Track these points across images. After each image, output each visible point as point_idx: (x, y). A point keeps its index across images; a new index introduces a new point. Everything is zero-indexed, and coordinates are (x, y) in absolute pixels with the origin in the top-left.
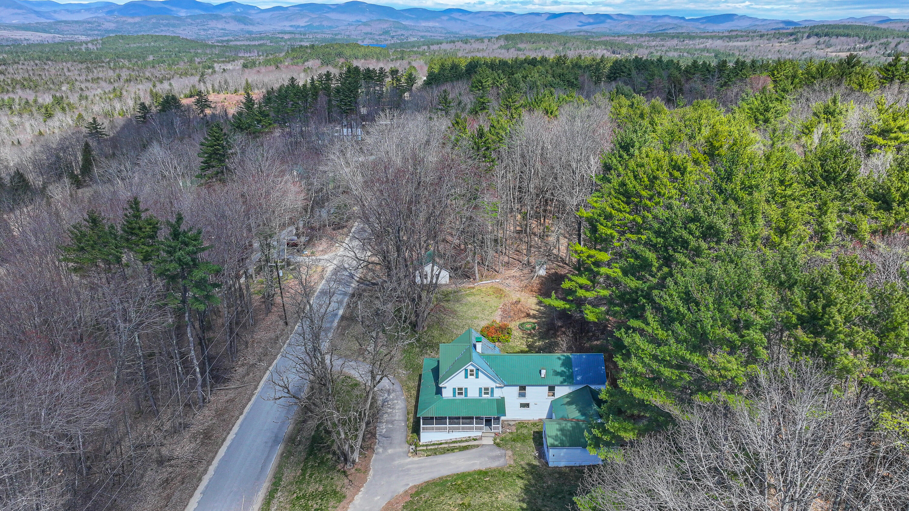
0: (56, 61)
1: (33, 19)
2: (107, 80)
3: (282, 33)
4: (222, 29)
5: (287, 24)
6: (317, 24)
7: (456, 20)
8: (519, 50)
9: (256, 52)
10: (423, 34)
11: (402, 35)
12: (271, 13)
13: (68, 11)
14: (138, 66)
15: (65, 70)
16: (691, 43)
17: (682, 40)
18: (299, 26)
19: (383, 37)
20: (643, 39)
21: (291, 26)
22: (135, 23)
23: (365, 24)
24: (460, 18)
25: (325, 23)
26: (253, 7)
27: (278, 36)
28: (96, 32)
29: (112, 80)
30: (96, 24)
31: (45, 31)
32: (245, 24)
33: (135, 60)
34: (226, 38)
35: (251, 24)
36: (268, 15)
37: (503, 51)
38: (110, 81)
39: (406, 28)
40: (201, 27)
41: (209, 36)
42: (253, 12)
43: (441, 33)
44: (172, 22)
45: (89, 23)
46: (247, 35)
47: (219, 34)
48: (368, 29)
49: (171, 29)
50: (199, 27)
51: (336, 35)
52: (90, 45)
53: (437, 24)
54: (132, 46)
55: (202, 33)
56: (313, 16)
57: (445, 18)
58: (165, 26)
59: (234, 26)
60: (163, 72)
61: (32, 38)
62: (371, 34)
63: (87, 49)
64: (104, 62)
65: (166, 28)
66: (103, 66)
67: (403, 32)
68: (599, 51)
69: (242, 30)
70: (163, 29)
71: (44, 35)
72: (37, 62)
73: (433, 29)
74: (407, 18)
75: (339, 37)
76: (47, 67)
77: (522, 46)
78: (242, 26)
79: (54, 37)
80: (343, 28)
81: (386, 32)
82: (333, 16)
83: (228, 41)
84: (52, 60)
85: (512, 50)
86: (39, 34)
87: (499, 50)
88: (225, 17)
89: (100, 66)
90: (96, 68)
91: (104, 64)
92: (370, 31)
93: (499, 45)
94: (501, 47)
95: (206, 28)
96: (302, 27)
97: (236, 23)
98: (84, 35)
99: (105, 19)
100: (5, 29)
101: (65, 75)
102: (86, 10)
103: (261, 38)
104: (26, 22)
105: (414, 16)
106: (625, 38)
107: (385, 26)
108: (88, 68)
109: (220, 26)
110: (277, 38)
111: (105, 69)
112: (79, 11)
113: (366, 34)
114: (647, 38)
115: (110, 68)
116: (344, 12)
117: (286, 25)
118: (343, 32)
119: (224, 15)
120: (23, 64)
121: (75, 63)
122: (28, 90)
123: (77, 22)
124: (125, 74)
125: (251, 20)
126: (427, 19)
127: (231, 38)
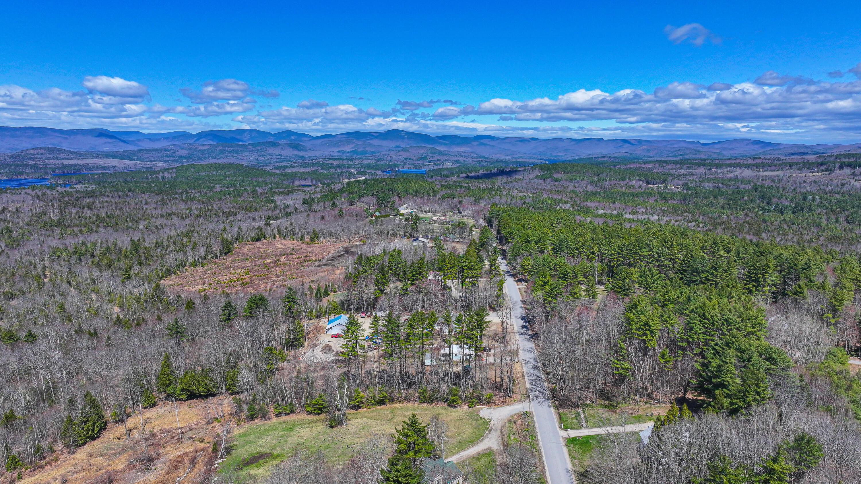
0: (136, 192)
1: (121, 148)
2: (180, 215)
3: (331, 159)
4: (279, 155)
5: (336, 149)
6: (362, 150)
7: (485, 145)
8: (555, 180)
9: (310, 179)
10: (457, 159)
11: (438, 160)
12: (322, 140)
13: (150, 139)
14: (207, 199)
15: (144, 202)
16: (719, 171)
17: (709, 168)
18: (345, 152)
19: (421, 162)
20: (669, 167)
21: (339, 152)
22: (205, 150)
23: (405, 150)
24: (489, 143)
25: (368, 149)
26: (305, 135)
27: (328, 162)
28: (171, 159)
29: (184, 216)
30: (172, 151)
31: (130, 159)
32: (298, 150)
33: (205, 191)
34: (282, 164)
35: (304, 150)
36: (319, 141)
37: (540, 181)
38: (182, 216)
39: (440, 153)
40: (261, 153)
41: (267, 162)
42: (306, 139)
43: (473, 157)
44: (236, 148)
45: (166, 150)
46: (301, 161)
47: (276, 160)
48: (407, 155)
49: (235, 155)
50: (259, 153)
51: (379, 160)
52: (166, 174)
53: (468, 149)
54: (201, 174)
55: (262, 158)
56: (359, 143)
57: (475, 143)
58: (229, 152)
59: (289, 153)
60: (229, 205)
61: (118, 165)
62: (410, 159)
63: (163, 178)
64: (177, 193)
65: (231, 155)
66: (176, 198)
67: (439, 157)
68: (634, 182)
69: (296, 155)
70: (228, 155)
71: (128, 162)
72: (120, 193)
73: (466, 154)
74: (441, 144)
75: (382, 162)
76: (128, 199)
77: (556, 176)
78: (296, 152)
79: (136, 164)
80: (384, 153)
81: (424, 158)
82: (375, 142)
83: (285, 167)
84: (133, 191)
85: (549, 180)
86: (124, 161)
87: (536, 180)
88: (282, 145)
89: (173, 198)
90: (170, 200)
91: (177, 196)
92: (409, 157)
93: (535, 175)
94: (537, 177)
95: (264, 153)
96: (348, 152)
97: (291, 149)
98: (161, 161)
99: (180, 146)
100: (97, 158)
101: (143, 209)
102: (164, 139)
103: (313, 165)
104: (116, 150)
105: (447, 142)
106: (651, 165)
107: (422, 151)
108: (163, 199)
109: (277, 152)
110: (327, 164)
111: (178, 201)
112: (159, 140)
113: (405, 159)
114: (674, 166)
115: (182, 200)
116: (385, 139)
117: (334, 151)
118: (385, 158)
119: (281, 142)
120: (108, 196)
121: (152, 195)
122: (109, 229)
123: (156, 150)
124: (195, 207)
125: (304, 146)
126: (459, 144)
127: (286, 164)
